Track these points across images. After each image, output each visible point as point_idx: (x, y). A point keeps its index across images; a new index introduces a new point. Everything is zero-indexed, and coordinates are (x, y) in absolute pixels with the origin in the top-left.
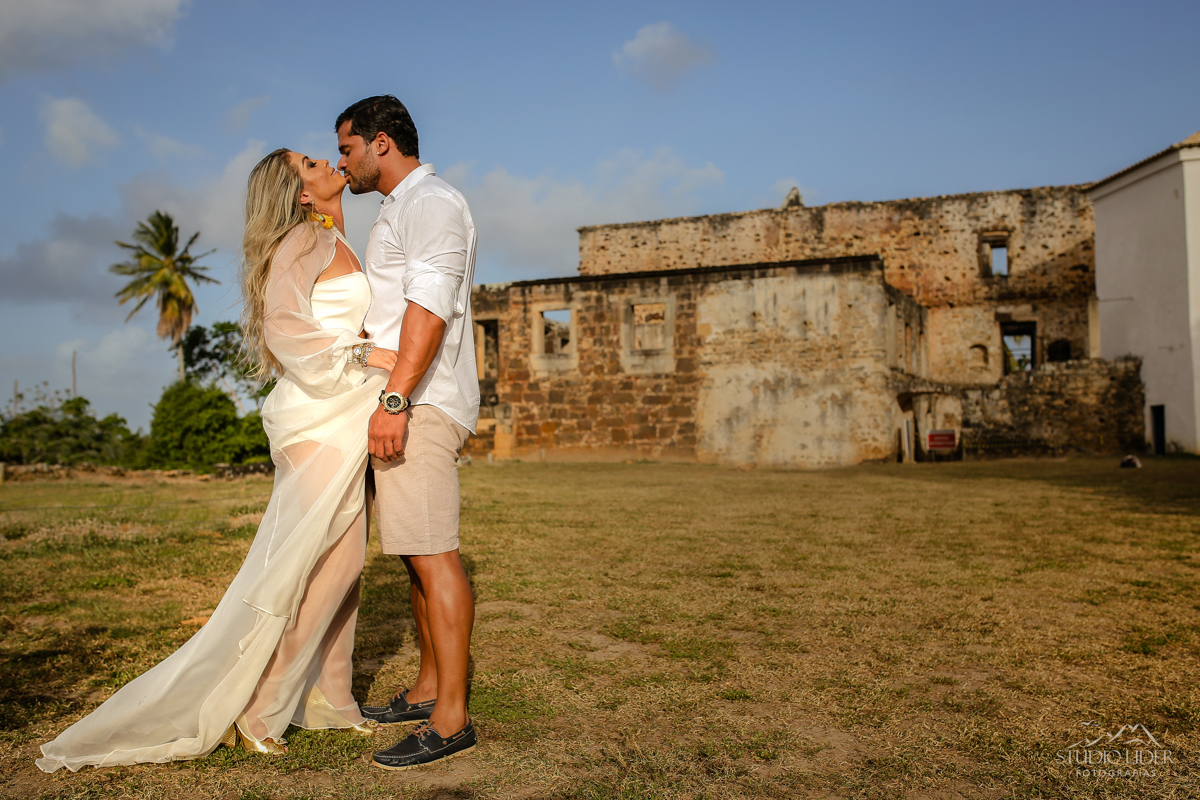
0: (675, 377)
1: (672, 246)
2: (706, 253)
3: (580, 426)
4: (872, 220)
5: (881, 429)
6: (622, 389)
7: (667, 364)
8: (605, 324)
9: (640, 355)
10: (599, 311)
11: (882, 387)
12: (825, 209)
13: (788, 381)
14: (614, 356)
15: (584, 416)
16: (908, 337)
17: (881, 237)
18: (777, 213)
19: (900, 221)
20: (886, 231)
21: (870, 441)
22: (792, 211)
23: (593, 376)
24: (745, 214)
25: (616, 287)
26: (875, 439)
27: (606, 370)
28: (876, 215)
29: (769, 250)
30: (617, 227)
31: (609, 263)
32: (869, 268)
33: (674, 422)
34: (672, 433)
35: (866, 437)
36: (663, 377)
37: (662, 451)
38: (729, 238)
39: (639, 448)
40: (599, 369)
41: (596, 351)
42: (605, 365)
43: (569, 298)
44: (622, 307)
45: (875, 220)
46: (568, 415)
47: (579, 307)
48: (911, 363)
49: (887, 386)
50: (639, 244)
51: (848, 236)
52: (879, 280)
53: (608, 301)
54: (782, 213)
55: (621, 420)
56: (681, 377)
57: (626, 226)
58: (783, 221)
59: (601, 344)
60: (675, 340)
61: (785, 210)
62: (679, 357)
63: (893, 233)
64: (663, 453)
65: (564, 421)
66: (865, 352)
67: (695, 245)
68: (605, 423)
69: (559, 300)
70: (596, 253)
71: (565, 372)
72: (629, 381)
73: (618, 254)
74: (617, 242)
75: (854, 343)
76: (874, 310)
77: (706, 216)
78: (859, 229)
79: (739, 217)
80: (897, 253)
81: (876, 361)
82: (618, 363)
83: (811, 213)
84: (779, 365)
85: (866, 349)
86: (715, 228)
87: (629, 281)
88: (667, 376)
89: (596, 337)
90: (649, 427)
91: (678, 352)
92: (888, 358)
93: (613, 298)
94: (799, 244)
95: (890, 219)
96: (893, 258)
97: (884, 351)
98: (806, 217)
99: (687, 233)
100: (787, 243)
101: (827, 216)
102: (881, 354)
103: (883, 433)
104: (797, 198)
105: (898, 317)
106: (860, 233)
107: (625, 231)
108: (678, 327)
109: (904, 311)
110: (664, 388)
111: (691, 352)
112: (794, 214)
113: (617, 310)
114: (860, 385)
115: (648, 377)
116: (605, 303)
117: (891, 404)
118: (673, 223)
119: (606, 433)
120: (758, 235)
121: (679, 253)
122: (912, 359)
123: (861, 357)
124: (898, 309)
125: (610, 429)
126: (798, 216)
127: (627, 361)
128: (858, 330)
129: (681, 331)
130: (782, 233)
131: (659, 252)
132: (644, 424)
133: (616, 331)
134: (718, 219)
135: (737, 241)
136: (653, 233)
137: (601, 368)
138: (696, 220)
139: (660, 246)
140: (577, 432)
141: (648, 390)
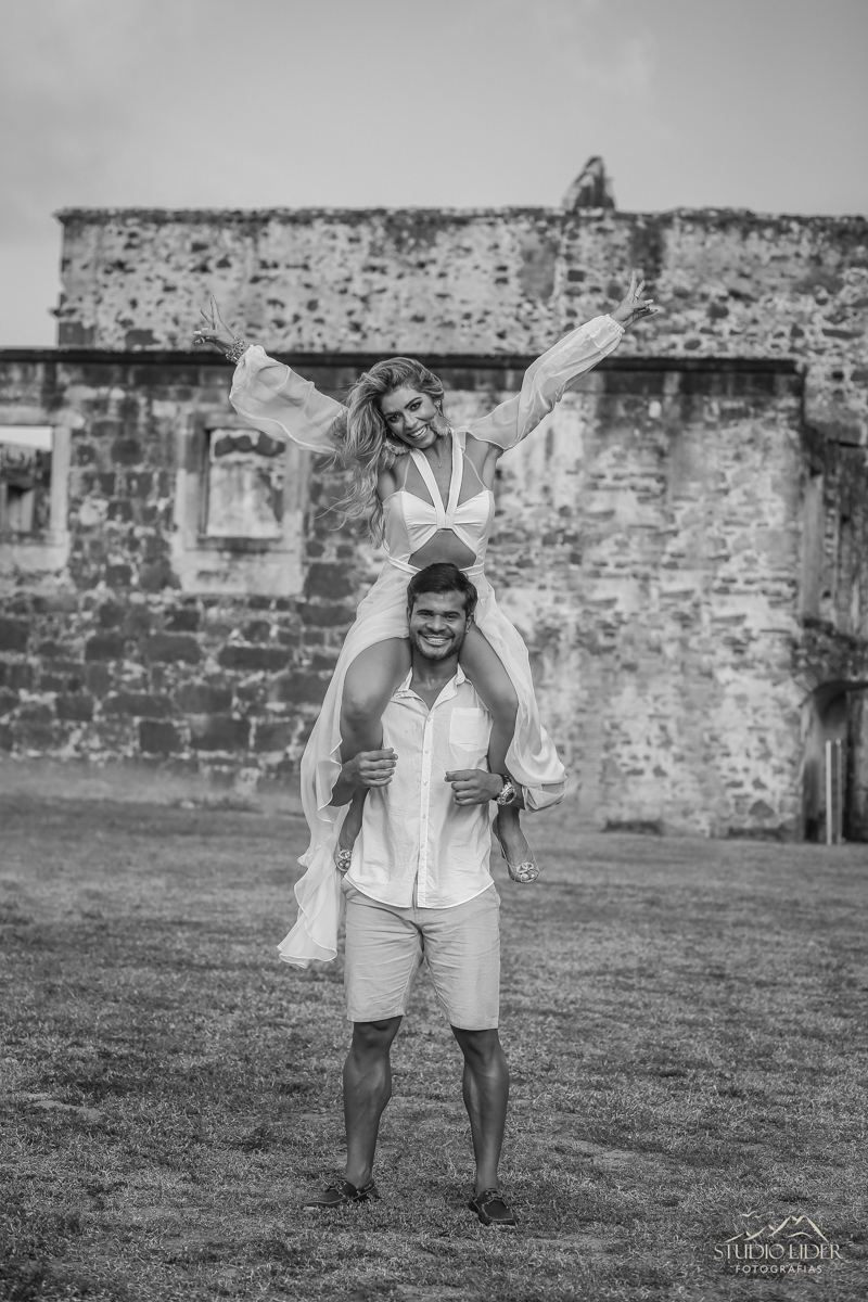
0: (300, 607)
1: (293, 276)
2: (374, 298)
3: (63, 710)
4: (773, 258)
5: (774, 761)
6: (169, 627)
7: (285, 576)
8: (139, 469)
9: (220, 551)
10: (126, 437)
11: (782, 666)
12: (666, 220)
13: (568, 636)
14: (158, 548)
15: (74, 685)
16: (846, 548)
17: (794, 300)
18: (552, 220)
19: (840, 267)
20: (805, 288)
21: (748, 788)
22: (589, 220)
23: (102, 592)
24: (475, 216)
25: (171, 383)
26: (758, 784)
27: (135, 580)
28: (785, 247)
29: (528, 307)
30: (158, 218)
31: (134, 304)
32: (771, 390)
33: (291, 713)
34: (288, 741)
35: (740, 777)
36: (273, 605)
37: (260, 780)
38: (433, 270)
39: (206, 770)
40: (119, 576)
41: (112, 532)
42: (133, 567)
43: (54, 399)
44: (184, 433)
45: (783, 258)
46: (37, 682)
47: (79, 422)
48: (847, 609)
49: (793, 666)
50: (212, 265)
51: (716, 290)
52: (790, 419)
53: (149, 414)
54: (564, 220)
55: (165, 701)
56: (315, 607)
57: (180, 218)
58: (565, 241)
59: (128, 516)
60: (306, 519)
61: (573, 214)
62: (312, 560)
63: (823, 294)
64: (262, 785)
65: (24, 694)
66: (749, 582)
67: (349, 280)
68: (125, 705)
69: (30, 401)
70: (101, 276)
71: (35, 577)
72: (190, 607)
73: (159, 285)
74: (155, 253)
75: (726, 558)
76: (775, 487)
77: (381, 212)
78: (743, 275)
79: (462, 222)
80: (829, 342)
81: (773, 605)
82: (166, 564)
83: (634, 228)
84: (549, 595)
85: (751, 575)
86: (400, 242)
87: (203, 370)
88: (282, 604)
89: (115, 498)
90: (231, 721)
91: (313, 549)
92: (801, 597)
93: (162, 409)
94: (600, 299)
95: (817, 260)
96: (820, 352)
97: (793, 583)
98: (622, 235)
99: (333, 249)
100: (571, 294)
101: (671, 237)
102: (786, 590)
103: (779, 771)
104: (600, 181)
105: (828, 503)
106: (745, 287)
107: (178, 229)
108: (316, 491)
109: (841, 487)
110: (274, 631)
111: (344, 552)
112: (594, 226)
113: (171, 437)
114: (732, 658)
115: (236, 602)
116: (142, 418)
117: (801, 706)
118: (300, 219)
119: (128, 730)
120: (503, 268)
121: (308, 295)
122: (850, 599)
123: (740, 593)
124: (827, 484)
125: (137, 720)
126: (601, 230)
127: (185, 559)
128: (738, 531)
129: (323, 500)
130: (561, 268)
131: (258, 287)
132: (221, 715)
133: (166, 488)
134: (410, 222)
135: (450, 279)
136: (248, 241)
137: (124, 572)
138: (355, 218)
139: (263, 273)
140: (56, 723)
141: (235, 633)
